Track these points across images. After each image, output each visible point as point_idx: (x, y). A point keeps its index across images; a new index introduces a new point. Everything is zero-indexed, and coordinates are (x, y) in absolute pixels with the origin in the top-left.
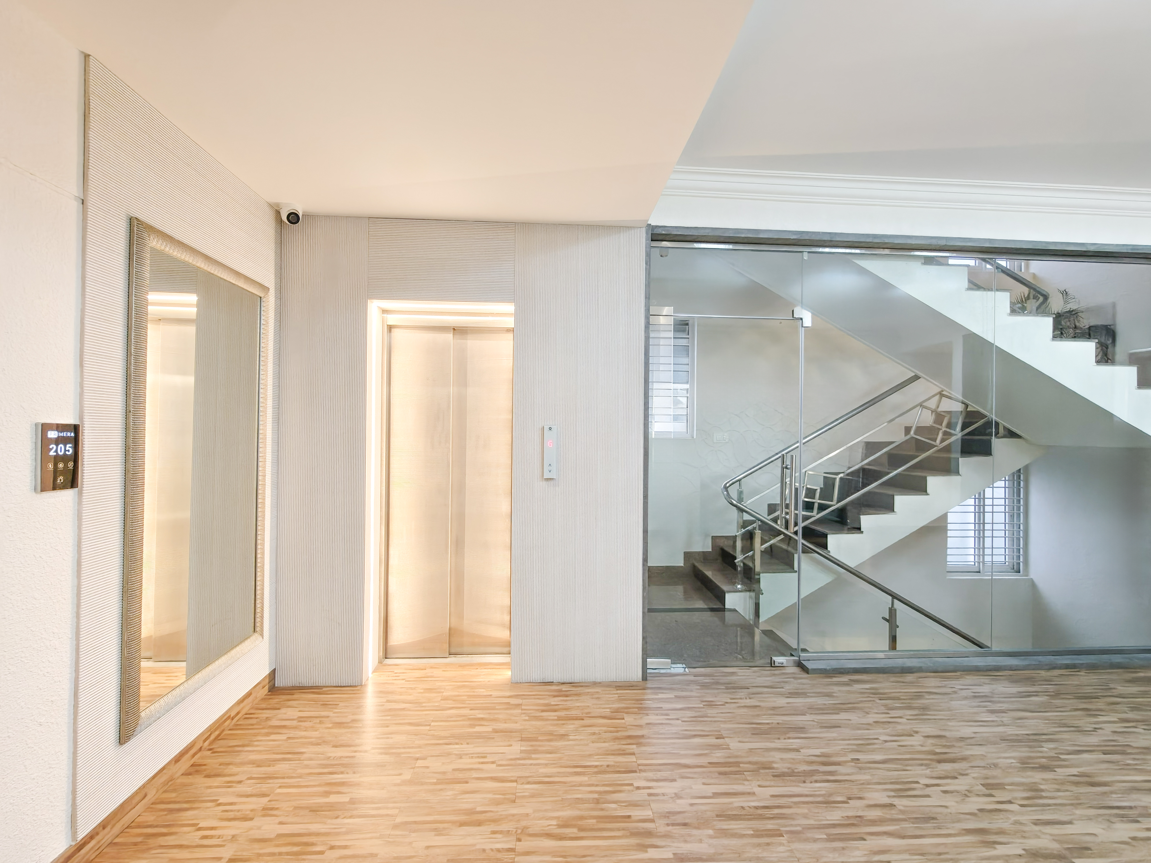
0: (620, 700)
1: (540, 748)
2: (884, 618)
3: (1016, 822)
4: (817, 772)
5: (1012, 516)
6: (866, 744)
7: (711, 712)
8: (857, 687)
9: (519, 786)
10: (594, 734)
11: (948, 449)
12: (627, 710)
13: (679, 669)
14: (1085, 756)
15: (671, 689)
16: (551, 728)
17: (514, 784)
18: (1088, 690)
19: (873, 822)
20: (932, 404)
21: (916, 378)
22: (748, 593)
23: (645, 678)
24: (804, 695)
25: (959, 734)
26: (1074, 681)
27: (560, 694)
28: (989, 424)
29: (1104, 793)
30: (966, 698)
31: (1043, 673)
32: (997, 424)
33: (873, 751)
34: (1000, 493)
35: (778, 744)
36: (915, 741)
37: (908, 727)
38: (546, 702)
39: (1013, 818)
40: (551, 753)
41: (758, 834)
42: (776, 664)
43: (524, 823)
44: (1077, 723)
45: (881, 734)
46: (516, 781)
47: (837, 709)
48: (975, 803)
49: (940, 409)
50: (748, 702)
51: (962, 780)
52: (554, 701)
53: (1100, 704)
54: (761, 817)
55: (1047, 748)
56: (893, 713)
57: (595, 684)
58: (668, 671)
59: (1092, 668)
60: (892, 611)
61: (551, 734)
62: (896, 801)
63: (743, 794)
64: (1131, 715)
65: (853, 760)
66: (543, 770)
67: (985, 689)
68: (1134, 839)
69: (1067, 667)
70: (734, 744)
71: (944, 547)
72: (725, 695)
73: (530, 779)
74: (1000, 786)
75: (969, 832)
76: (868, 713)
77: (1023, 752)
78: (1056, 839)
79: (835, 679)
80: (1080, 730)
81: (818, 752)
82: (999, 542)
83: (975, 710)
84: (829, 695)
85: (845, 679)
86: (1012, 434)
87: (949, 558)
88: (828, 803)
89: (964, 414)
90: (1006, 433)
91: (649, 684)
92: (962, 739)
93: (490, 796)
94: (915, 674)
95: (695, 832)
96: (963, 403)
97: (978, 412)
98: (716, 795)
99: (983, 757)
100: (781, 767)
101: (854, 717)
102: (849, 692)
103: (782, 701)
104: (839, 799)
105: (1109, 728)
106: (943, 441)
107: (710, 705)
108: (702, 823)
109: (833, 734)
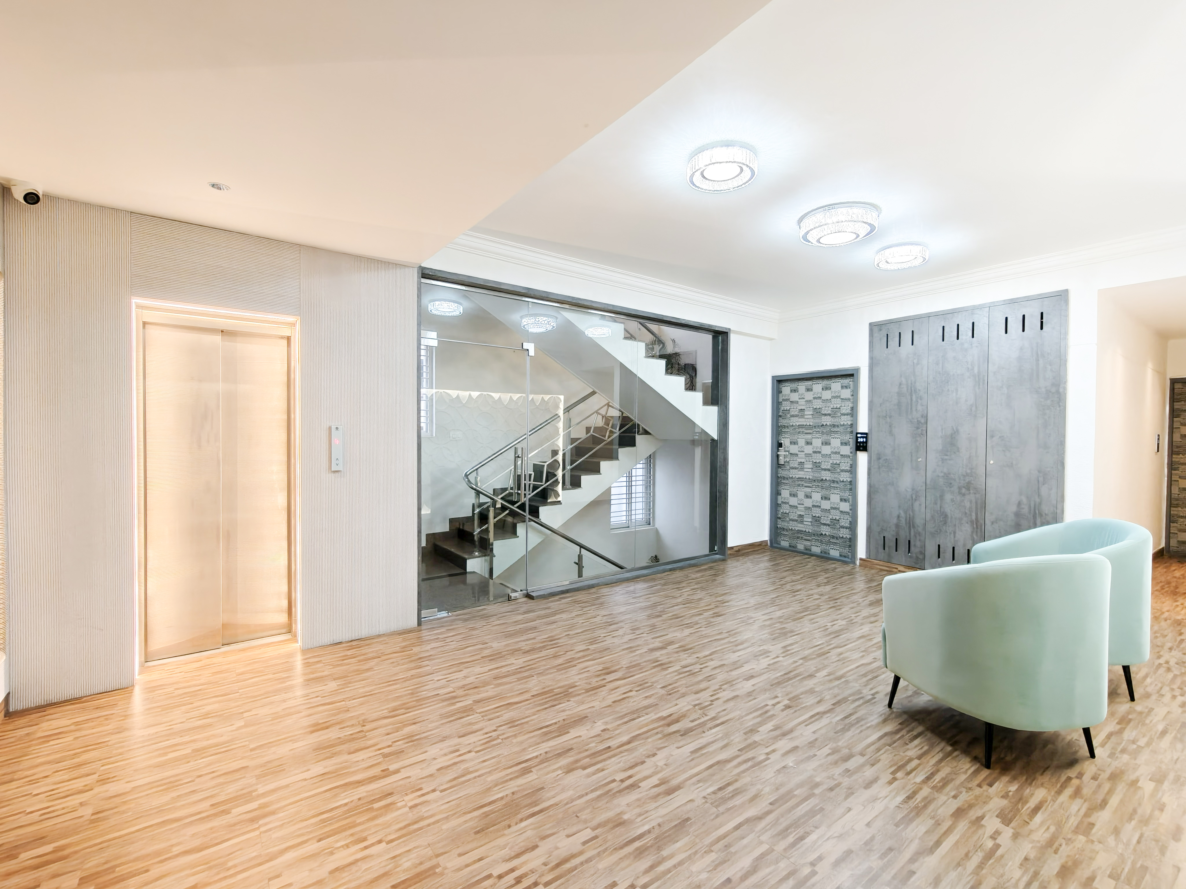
0: (404, 640)
1: (352, 680)
2: (575, 563)
3: (645, 640)
4: (548, 645)
5: (646, 488)
6: (572, 627)
7: (474, 632)
8: (564, 601)
9: (347, 703)
10: (393, 663)
11: (611, 443)
12: (413, 645)
13: (444, 614)
14: (675, 607)
15: (442, 626)
16: (356, 668)
17: (344, 703)
18: (679, 579)
19: (579, 658)
20: (603, 412)
21: (594, 393)
22: (484, 558)
23: (419, 623)
24: (533, 611)
25: (619, 612)
26: (673, 576)
27: (352, 648)
28: (634, 426)
29: (682, 620)
30: (623, 594)
31: (659, 575)
32: (638, 425)
33: (576, 629)
34: (640, 472)
35: (522, 638)
36: (598, 619)
37: (594, 614)
38: (344, 654)
39: (643, 639)
40: (363, 681)
41: (519, 680)
42: (512, 598)
43: (363, 718)
44: (673, 595)
45: (580, 620)
46: (343, 701)
47: (554, 614)
48: (627, 638)
49: (608, 415)
50: (498, 622)
51: (621, 630)
52: (349, 653)
53: (683, 585)
54: (520, 672)
55: (659, 608)
56: (585, 609)
57: (379, 636)
58: (436, 617)
59: (681, 568)
60: (580, 557)
61: (358, 670)
62: (590, 647)
63: (507, 665)
64: (696, 587)
65: (566, 635)
66: (361, 691)
67: (632, 588)
68: (691, 633)
69: (671, 570)
70: (495, 645)
71: (609, 512)
72: (482, 622)
73: (354, 697)
74: (638, 629)
75: (623, 650)
76: (572, 612)
77: (649, 612)
78: (660, 642)
79: (550, 599)
80: (674, 597)
81: (546, 636)
82: (640, 506)
83: (628, 598)
84: (548, 608)
85: (557, 598)
86: (646, 433)
87: (612, 520)
88: (555, 656)
89: (621, 418)
90: (643, 431)
91: (423, 627)
92: (620, 613)
93: (326, 713)
94: (596, 588)
95: (482, 689)
96: (620, 411)
97: (628, 417)
98: (490, 670)
99: (630, 619)
100: (527, 648)
101: (564, 616)
102: (560, 604)
103: (520, 617)
104: (562, 653)
105: (686, 594)
106: (609, 437)
107: (473, 629)
108: (485, 684)
109: (554, 626)
